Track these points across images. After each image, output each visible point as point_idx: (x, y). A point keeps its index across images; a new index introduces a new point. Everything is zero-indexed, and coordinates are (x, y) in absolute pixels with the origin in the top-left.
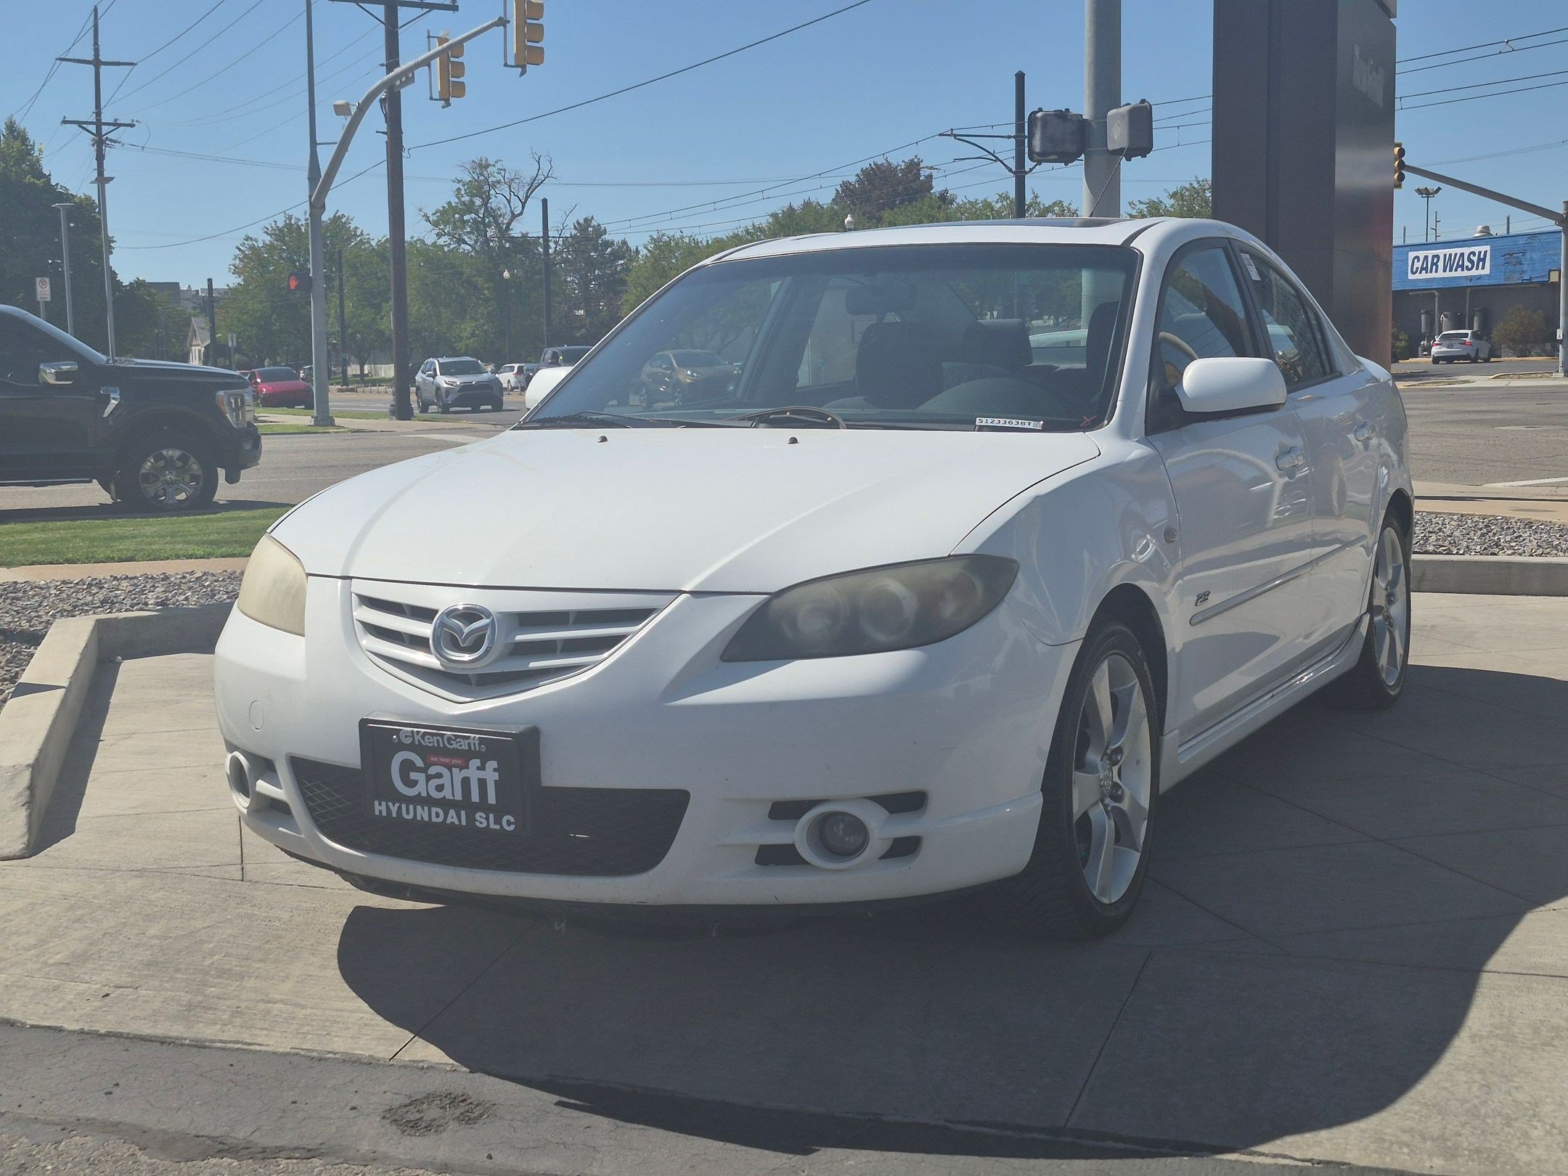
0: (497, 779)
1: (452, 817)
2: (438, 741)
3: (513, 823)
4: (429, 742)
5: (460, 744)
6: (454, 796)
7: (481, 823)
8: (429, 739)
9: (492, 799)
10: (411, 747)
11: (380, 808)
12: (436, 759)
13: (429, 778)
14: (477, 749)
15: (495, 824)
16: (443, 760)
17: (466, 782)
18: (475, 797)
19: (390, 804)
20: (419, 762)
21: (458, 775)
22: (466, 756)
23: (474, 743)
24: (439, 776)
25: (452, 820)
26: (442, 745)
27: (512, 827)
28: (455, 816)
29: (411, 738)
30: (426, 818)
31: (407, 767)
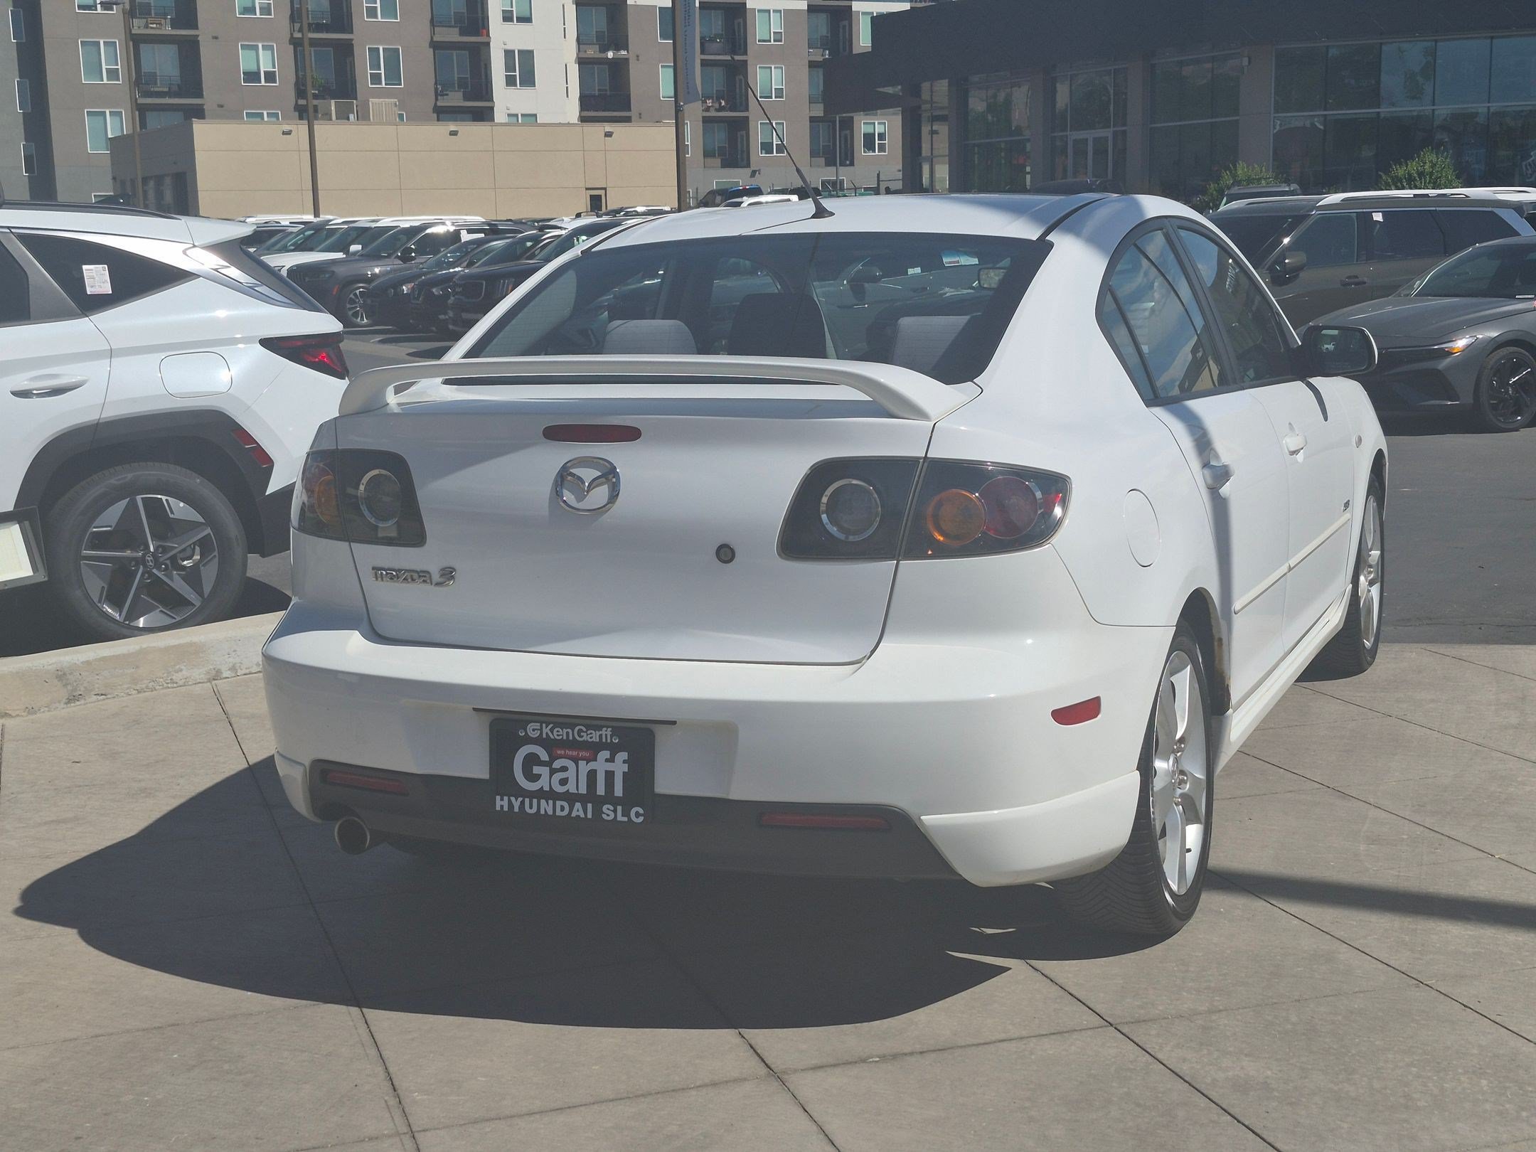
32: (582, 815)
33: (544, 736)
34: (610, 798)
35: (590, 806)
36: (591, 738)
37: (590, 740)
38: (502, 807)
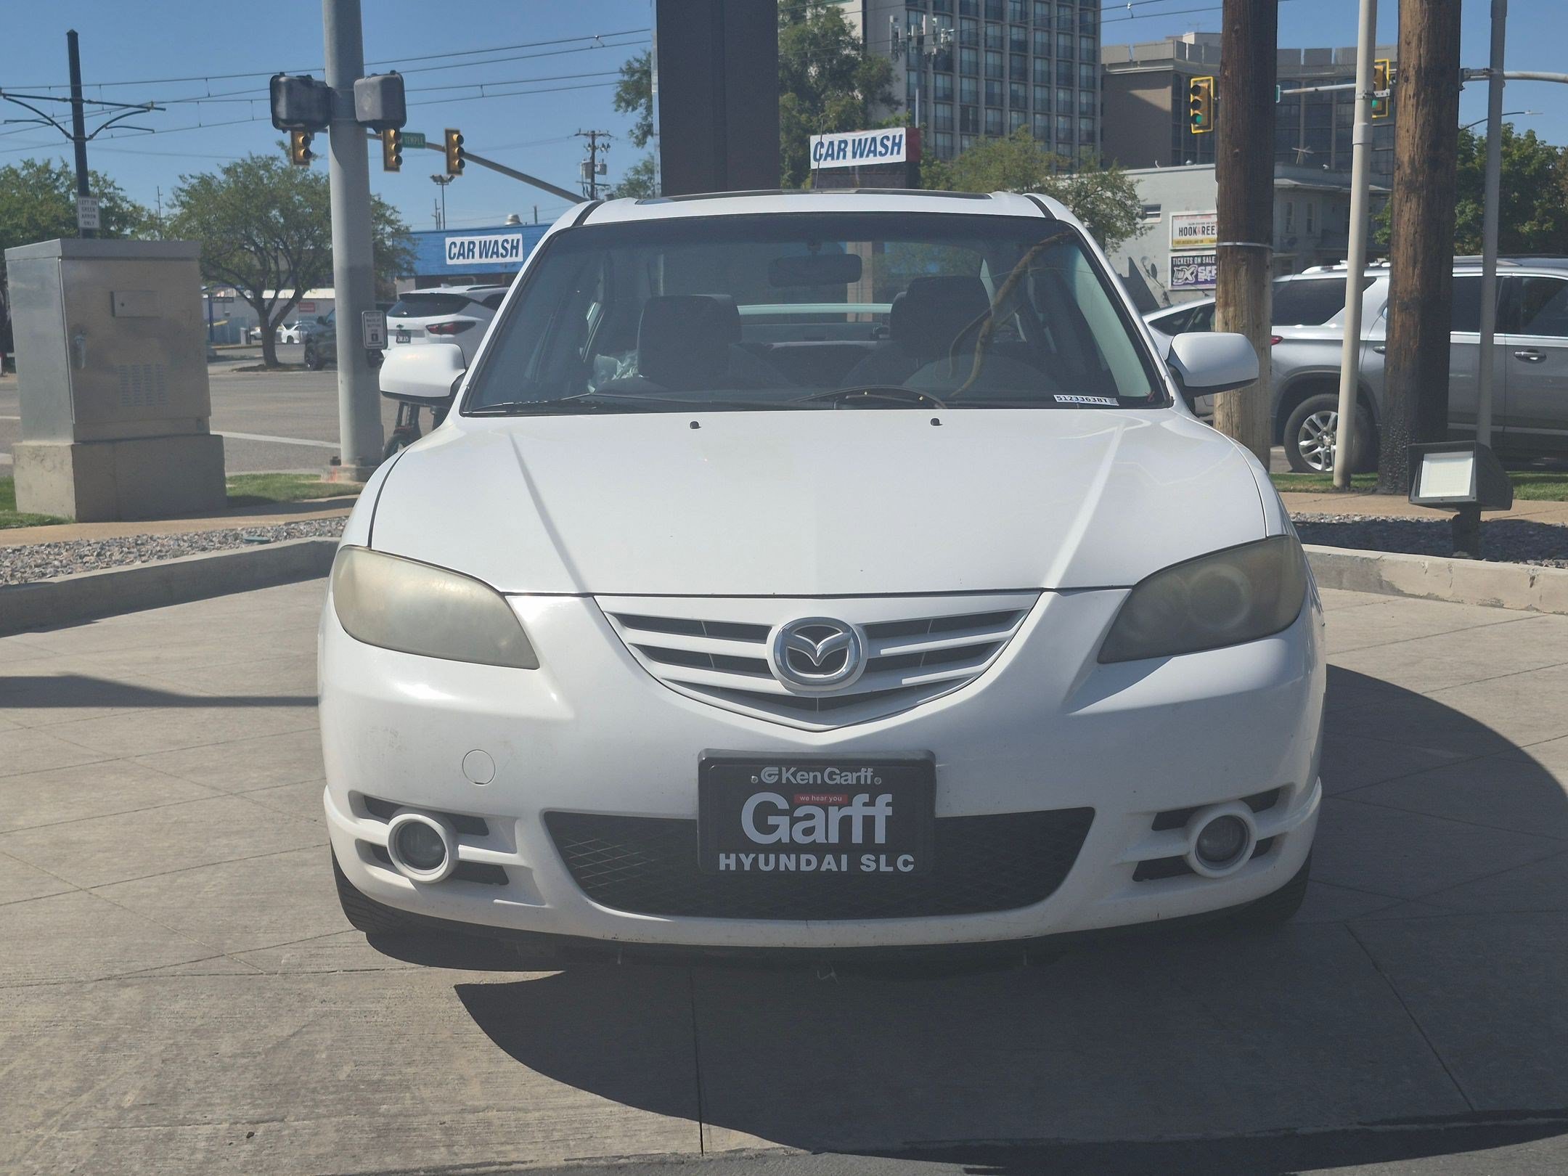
0: (891, 814)
1: (829, 863)
2: (815, 777)
3: (911, 863)
4: (802, 780)
5: (846, 778)
6: (827, 840)
7: (868, 866)
8: (802, 775)
9: (880, 837)
10: (776, 788)
11: (726, 862)
12: (807, 799)
13: (794, 821)
14: (869, 782)
15: (887, 866)
16: (818, 799)
17: (846, 823)
18: (857, 837)
19: (742, 856)
20: (782, 803)
21: (835, 814)
22: (848, 794)
23: (866, 776)
24: (810, 817)
25: (829, 867)
26: (819, 781)
27: (910, 868)
28: (833, 862)
29: (777, 777)
30: (792, 867)
31: (764, 811)
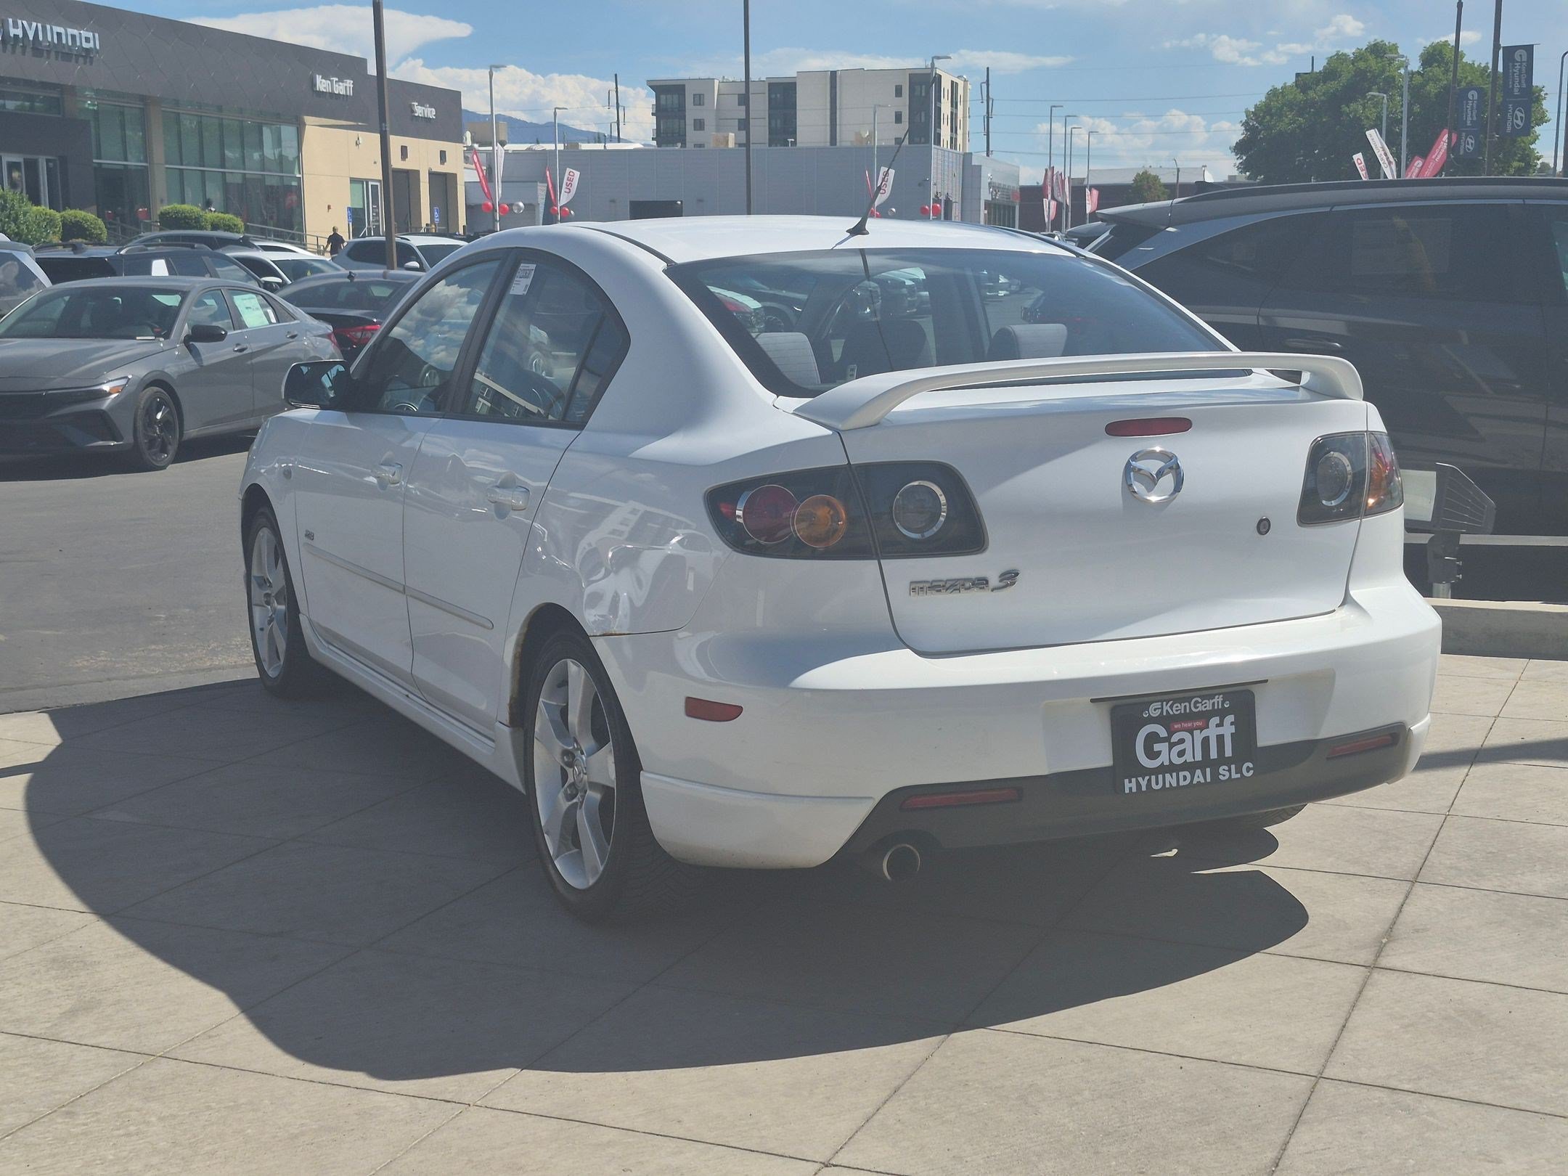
32: (1203, 781)
33: (1165, 714)
34: (1222, 759)
35: (1208, 770)
36: (1205, 707)
37: (1204, 709)
38: (1131, 789)
